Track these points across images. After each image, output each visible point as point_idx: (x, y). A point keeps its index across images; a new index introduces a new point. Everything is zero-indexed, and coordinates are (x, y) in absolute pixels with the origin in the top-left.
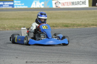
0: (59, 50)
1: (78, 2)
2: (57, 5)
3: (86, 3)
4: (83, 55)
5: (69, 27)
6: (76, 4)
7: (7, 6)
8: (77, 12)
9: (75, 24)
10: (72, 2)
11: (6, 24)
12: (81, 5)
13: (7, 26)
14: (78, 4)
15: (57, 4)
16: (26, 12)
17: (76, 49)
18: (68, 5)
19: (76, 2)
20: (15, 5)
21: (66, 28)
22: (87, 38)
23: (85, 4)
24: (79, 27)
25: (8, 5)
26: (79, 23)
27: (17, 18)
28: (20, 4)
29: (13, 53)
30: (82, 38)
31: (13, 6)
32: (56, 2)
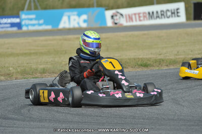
0: (137, 118)
1: (162, 13)
2: (117, 19)
3: (179, 14)
4: (193, 127)
5: (152, 68)
6: (159, 17)
7: (7, 27)
8: (163, 33)
9: (163, 61)
10: (149, 13)
11: (12, 67)
12: (168, 17)
13: (14, 71)
14: (163, 17)
15: (115, 18)
16: (51, 37)
17: (174, 114)
18: (140, 20)
19: (157, 12)
20: (23, 23)
21: (145, 69)
22: (193, 90)
23: (178, 16)
24: (172, 67)
25: (9, 25)
26: (172, 57)
27: (33, 51)
28: (34, 22)
29: (39, 128)
30: (182, 89)
31: (19, 25)
32: (114, 14)
